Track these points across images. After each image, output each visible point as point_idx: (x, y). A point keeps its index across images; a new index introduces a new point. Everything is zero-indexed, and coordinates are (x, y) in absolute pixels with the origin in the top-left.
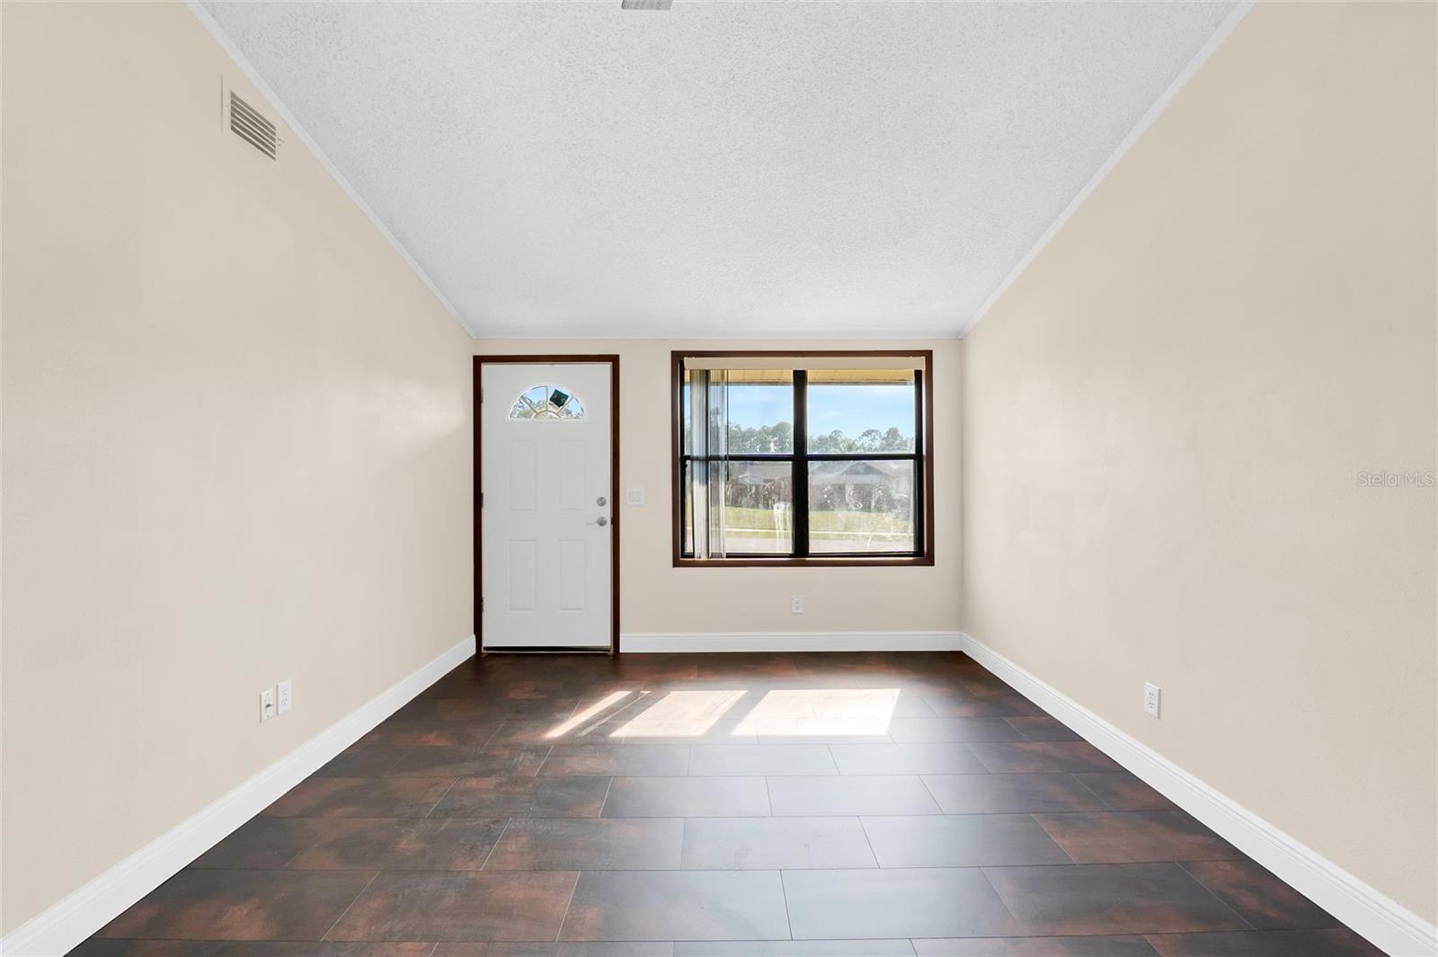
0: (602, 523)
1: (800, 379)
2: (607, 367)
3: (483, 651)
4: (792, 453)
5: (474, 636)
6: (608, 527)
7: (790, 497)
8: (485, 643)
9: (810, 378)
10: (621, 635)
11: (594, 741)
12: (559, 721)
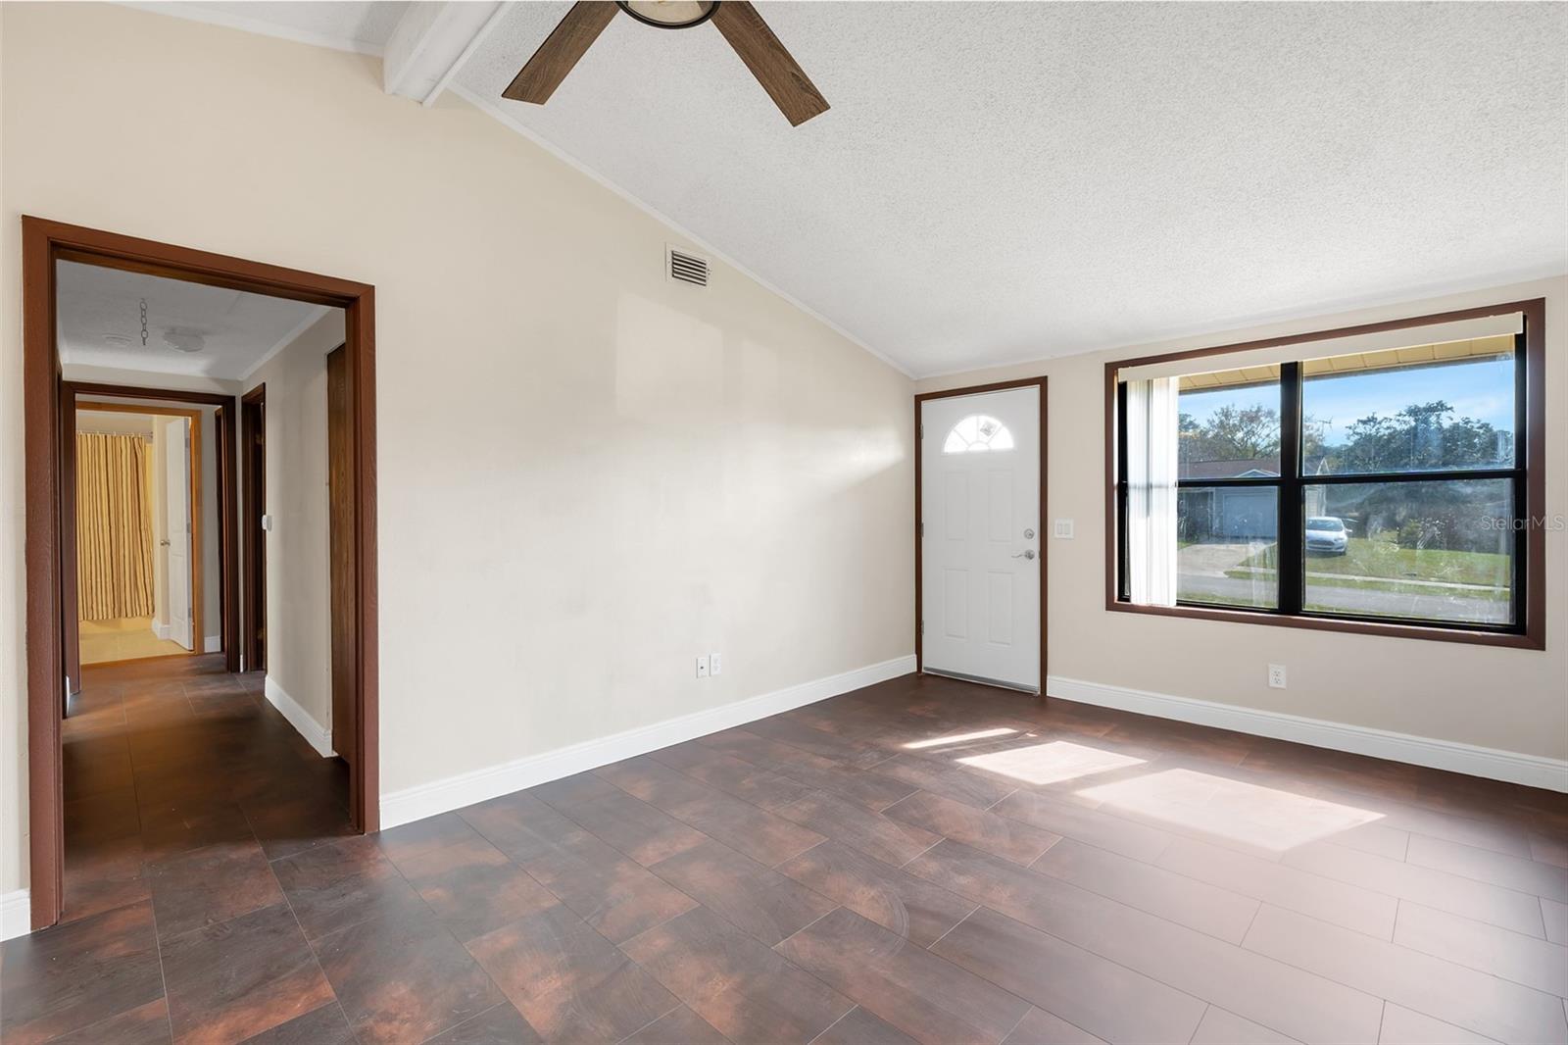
0: (1030, 556)
1: (1291, 375)
2: (1035, 390)
3: (923, 671)
4: (1279, 475)
5: (915, 655)
6: (1036, 561)
7: (1275, 533)
8: (925, 664)
9: (1306, 371)
10: (1048, 677)
11: (939, 762)
12: (927, 738)
